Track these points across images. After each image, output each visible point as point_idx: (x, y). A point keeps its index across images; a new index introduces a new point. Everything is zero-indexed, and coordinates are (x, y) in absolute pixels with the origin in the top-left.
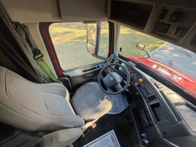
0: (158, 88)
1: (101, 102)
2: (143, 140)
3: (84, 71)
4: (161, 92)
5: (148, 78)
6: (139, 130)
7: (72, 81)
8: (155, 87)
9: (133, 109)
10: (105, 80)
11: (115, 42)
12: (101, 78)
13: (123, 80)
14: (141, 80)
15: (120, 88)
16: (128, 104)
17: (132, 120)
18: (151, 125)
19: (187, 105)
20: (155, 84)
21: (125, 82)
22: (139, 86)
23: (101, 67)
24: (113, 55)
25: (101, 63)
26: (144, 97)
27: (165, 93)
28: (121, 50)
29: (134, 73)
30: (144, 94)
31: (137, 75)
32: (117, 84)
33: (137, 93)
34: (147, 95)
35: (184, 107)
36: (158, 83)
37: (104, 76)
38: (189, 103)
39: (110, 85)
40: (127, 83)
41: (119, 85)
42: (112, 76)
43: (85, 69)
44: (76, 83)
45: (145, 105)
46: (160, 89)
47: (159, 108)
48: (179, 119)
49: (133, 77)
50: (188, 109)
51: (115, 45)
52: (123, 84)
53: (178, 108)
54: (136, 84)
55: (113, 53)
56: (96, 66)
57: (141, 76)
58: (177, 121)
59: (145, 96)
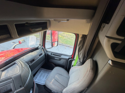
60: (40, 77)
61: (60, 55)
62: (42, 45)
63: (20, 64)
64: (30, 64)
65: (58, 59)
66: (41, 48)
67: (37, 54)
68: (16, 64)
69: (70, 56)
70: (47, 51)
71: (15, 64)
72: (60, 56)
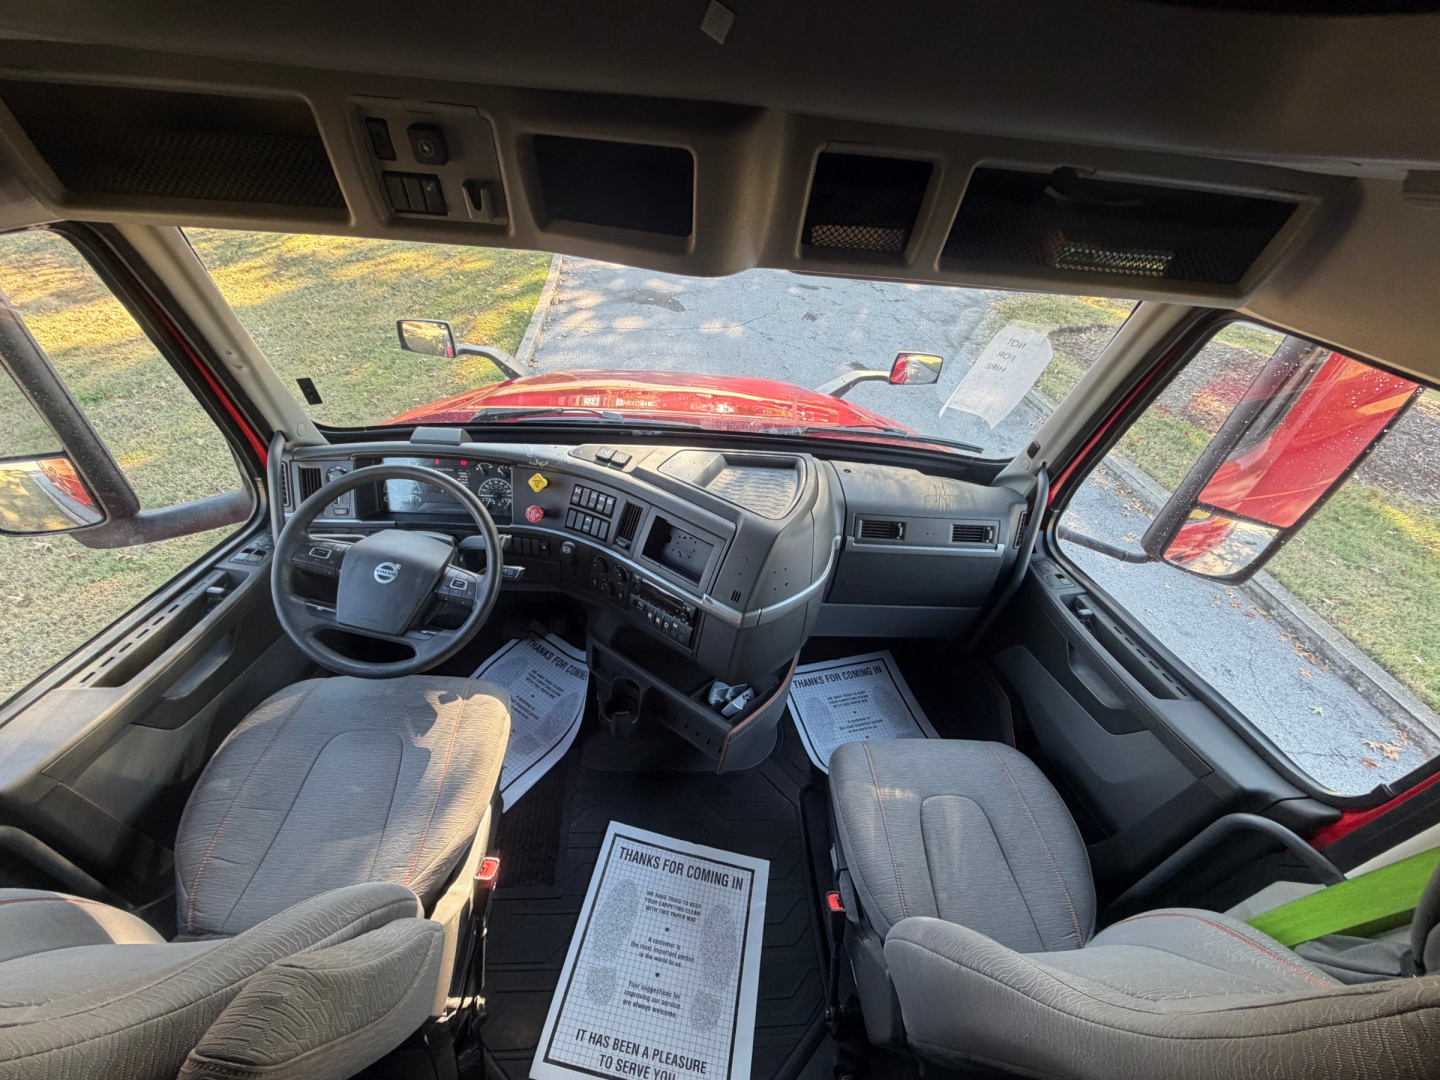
0: (619, 466)
1: (429, 741)
2: (726, 710)
3: (117, 678)
4: (638, 473)
5: (560, 453)
6: (689, 694)
7: (59, 815)
8: (606, 470)
9: (615, 645)
10: (350, 609)
11: (232, 360)
12: (311, 621)
13: (458, 539)
14: (538, 482)
15: (473, 585)
16: (582, 655)
17: (643, 690)
18: (696, 617)
19: (731, 462)
20: (602, 460)
21: (472, 541)
22: (551, 514)
23: (253, 573)
24: (279, 446)
25: (227, 549)
26: (604, 541)
27: (650, 466)
28: (313, 397)
29: (487, 473)
30: (594, 531)
31: (507, 476)
32: (441, 577)
33: (566, 550)
34: (605, 525)
35: (727, 475)
36: (607, 450)
37: (330, 597)
38: (732, 452)
39: (408, 611)
40: (490, 539)
41: (454, 572)
42: (377, 558)
43: (118, 655)
44: (117, 813)
45: (632, 571)
46: (630, 467)
47: (675, 536)
48: (732, 515)
49: (499, 495)
50: (739, 472)
51: (243, 375)
52: (473, 560)
53: (714, 487)
54: (533, 513)
55: (271, 435)
56: (208, 585)
57: (526, 466)
58: (732, 526)
59: (602, 535)
60: (836, 702)
61: (1172, 687)
62: (1049, 457)
63: (811, 481)
64: (850, 539)
65: (1105, 698)
66: (1024, 489)
67: (954, 506)
68: (795, 473)
69: (1311, 794)
70: (1049, 549)
71: (791, 466)
72: (1160, 692)
